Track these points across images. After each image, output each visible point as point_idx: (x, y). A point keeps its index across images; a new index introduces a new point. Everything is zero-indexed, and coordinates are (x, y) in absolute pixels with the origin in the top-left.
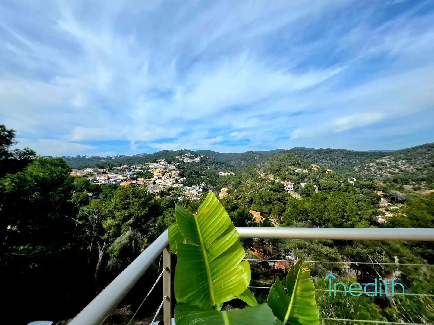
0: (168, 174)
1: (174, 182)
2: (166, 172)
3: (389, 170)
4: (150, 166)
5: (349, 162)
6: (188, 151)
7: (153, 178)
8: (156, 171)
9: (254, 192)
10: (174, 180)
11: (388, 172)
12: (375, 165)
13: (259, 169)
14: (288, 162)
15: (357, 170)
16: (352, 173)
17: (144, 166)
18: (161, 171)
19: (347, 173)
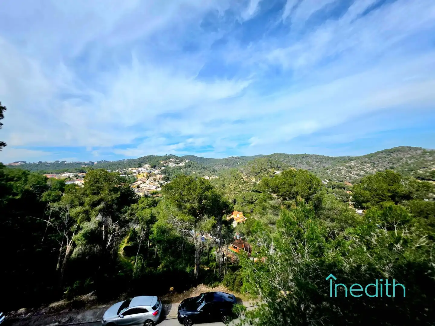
0: (153, 178)
1: (159, 185)
2: (150, 176)
3: (356, 172)
4: (133, 171)
5: (322, 166)
6: (174, 157)
7: (136, 182)
8: (140, 176)
9: (237, 193)
10: (158, 184)
11: (355, 174)
12: (345, 168)
13: (242, 173)
14: (268, 165)
15: (330, 173)
16: (326, 175)
17: (128, 171)
18: (145, 175)
19: (321, 176)
